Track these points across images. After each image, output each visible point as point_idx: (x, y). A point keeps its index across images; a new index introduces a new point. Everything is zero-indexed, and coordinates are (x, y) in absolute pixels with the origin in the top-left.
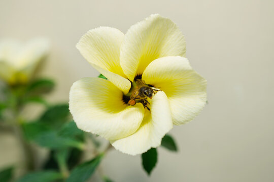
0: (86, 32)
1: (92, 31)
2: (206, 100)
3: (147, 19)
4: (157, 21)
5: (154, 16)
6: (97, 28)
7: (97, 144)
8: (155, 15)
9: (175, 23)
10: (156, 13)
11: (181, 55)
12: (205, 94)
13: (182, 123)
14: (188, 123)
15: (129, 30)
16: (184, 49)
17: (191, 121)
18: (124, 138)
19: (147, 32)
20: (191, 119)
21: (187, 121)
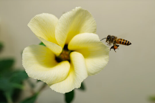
0: (34, 16)
1: (38, 16)
2: (108, 61)
3: (73, 10)
4: (79, 11)
5: (77, 8)
6: (41, 13)
7: (33, 86)
8: (79, 7)
9: (91, 13)
10: (79, 6)
11: (94, 32)
12: (108, 57)
13: (93, 74)
14: (97, 74)
15: (62, 17)
16: (95, 29)
17: (99, 73)
18: (58, 82)
19: (73, 18)
20: (99, 72)
21: (96, 73)
